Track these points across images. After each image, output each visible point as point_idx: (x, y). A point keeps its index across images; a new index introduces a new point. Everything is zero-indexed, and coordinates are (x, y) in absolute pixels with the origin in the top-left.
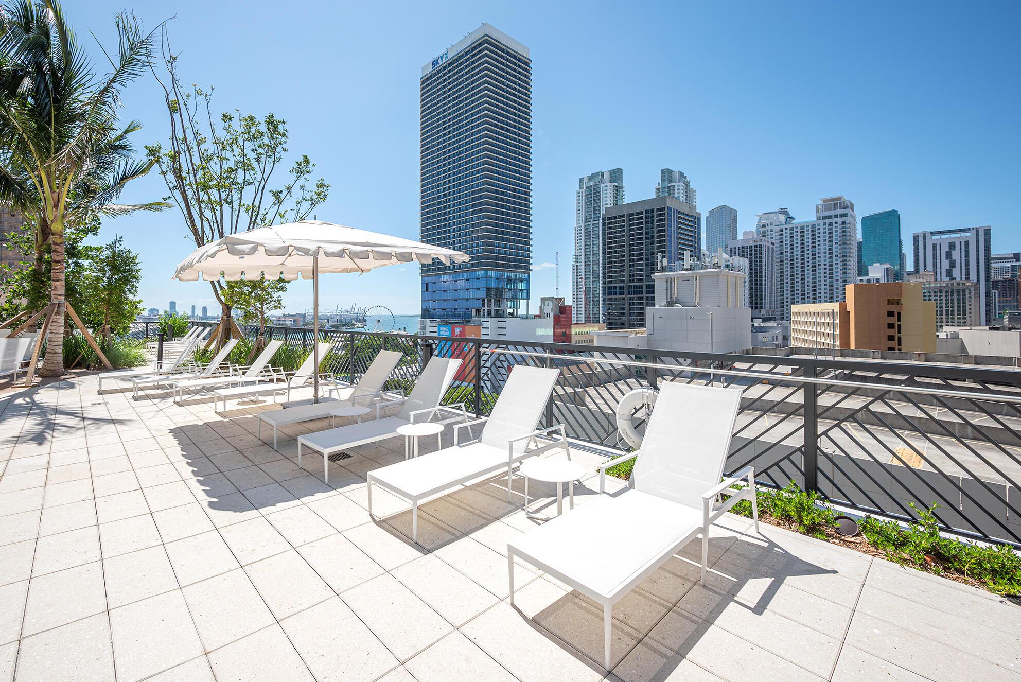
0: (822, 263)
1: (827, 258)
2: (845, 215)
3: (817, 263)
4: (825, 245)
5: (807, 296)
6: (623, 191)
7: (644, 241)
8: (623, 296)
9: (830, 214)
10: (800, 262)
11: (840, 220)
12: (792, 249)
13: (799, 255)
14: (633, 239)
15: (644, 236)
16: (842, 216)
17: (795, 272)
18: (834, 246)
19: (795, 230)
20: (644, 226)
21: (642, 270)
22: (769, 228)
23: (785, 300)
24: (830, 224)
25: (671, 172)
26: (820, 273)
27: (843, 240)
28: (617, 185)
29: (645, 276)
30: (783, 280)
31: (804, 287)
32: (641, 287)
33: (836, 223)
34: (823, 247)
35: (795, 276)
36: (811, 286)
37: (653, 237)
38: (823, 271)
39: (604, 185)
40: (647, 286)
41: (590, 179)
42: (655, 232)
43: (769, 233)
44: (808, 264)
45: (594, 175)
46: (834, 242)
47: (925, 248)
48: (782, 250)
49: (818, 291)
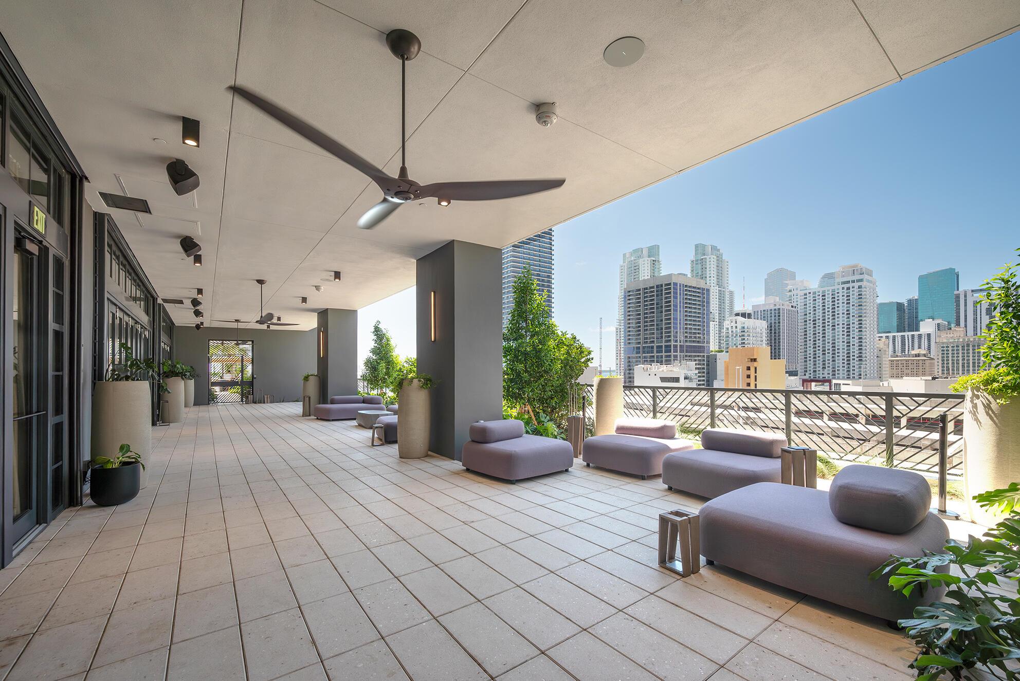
0: (841, 323)
1: (845, 319)
2: (861, 280)
3: (836, 323)
4: (843, 306)
5: (827, 351)
6: (660, 264)
7: (655, 310)
8: (639, 355)
9: (848, 280)
10: (821, 322)
11: (856, 285)
12: (815, 310)
13: (821, 316)
14: (647, 309)
15: (655, 306)
16: (858, 281)
17: (817, 331)
18: (851, 307)
19: (817, 294)
20: (655, 298)
21: (653, 334)
22: (794, 292)
23: (808, 355)
24: (848, 289)
25: (704, 246)
26: (838, 332)
27: (859, 302)
28: (654, 259)
29: (655, 338)
30: (806, 338)
31: (825, 344)
32: (652, 347)
33: (853, 287)
34: (842, 309)
35: (817, 335)
36: (831, 343)
37: (662, 307)
38: (841, 329)
39: (642, 259)
40: (658, 347)
41: (631, 254)
42: (664, 302)
43: (795, 296)
44: (829, 324)
45: (635, 251)
46: (851, 304)
47: (966, 305)
48: (806, 311)
49: (837, 347)
